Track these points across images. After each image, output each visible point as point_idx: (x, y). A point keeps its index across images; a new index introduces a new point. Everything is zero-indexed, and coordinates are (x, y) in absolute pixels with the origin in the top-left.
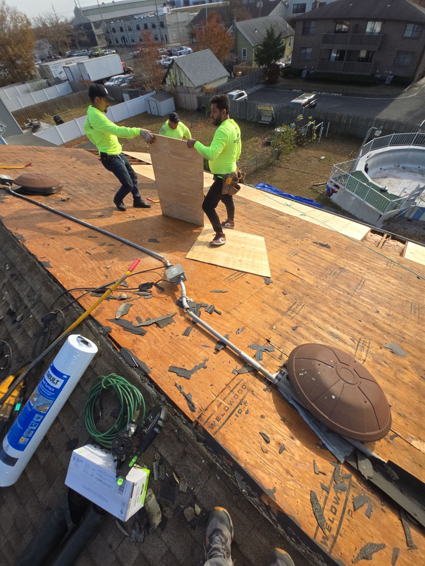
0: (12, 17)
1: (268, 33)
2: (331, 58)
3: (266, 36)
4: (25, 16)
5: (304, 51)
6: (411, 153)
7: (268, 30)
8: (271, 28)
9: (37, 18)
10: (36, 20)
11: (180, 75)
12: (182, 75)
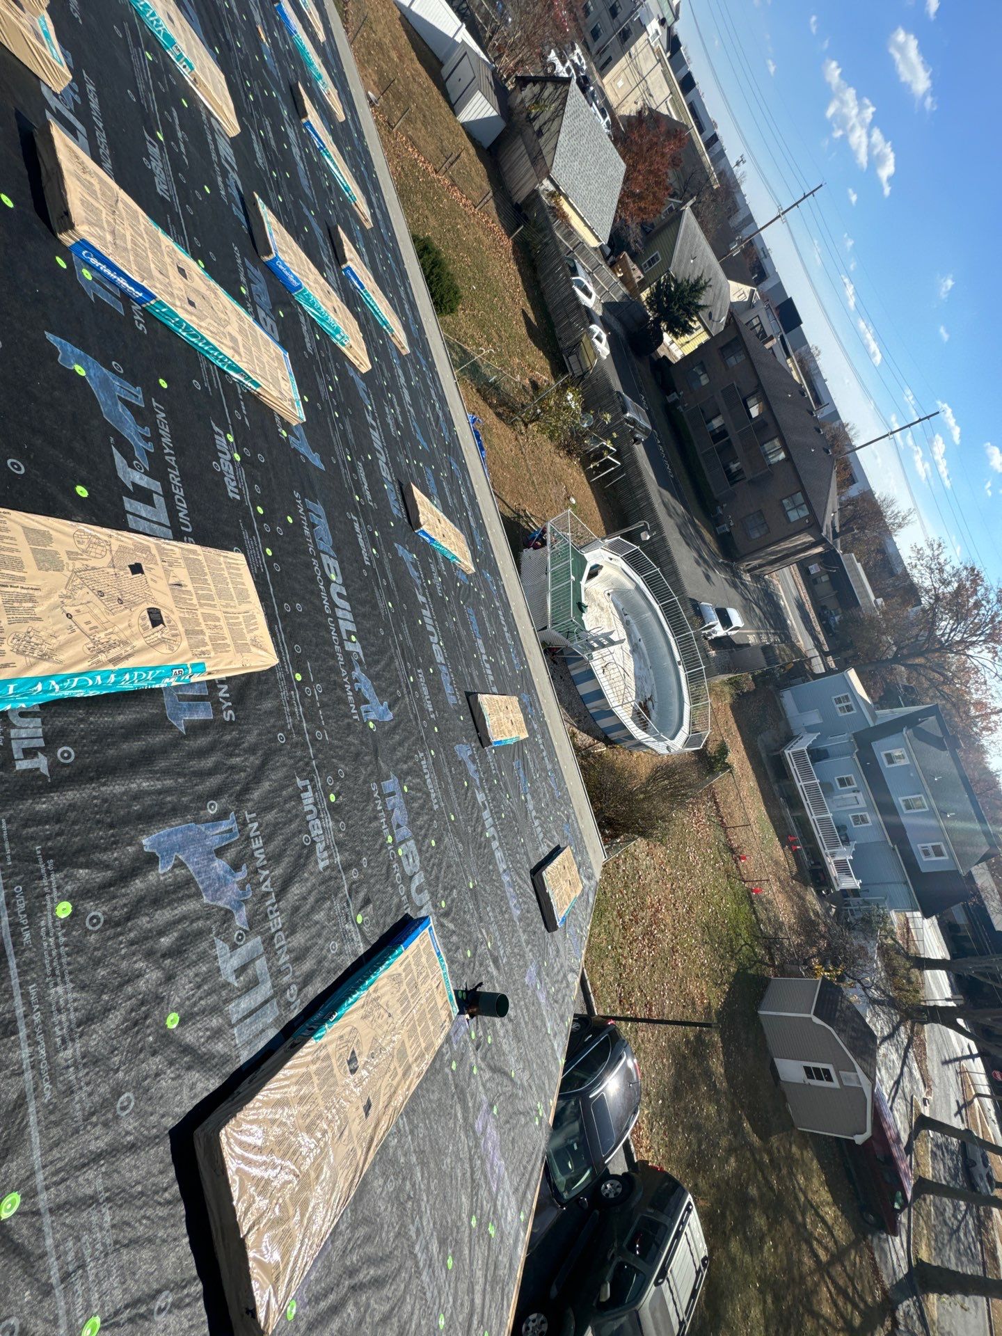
1: (698, 281)
2: (710, 426)
5: (700, 372)
6: (649, 614)
7: (701, 278)
8: (705, 283)
11: (551, 120)
12: (556, 123)
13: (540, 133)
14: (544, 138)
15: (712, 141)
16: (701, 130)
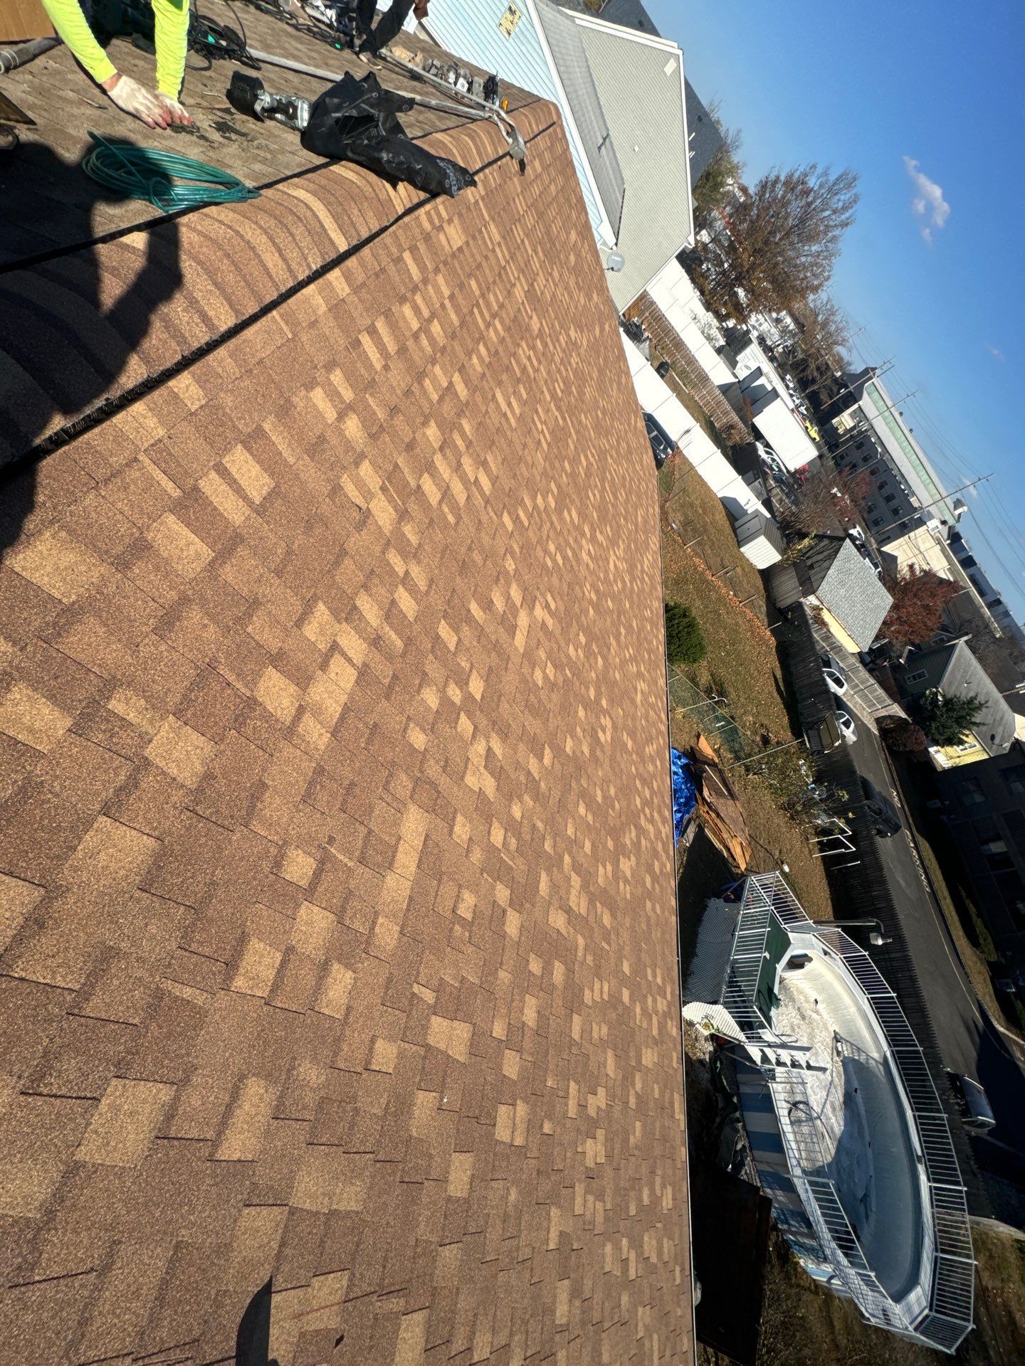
0: (819, 254)
1: (971, 701)
2: (986, 847)
3: (963, 698)
4: (828, 278)
5: (972, 787)
7: (975, 698)
8: (981, 705)
9: (832, 306)
10: (829, 307)
11: (824, 560)
12: (827, 563)
13: (811, 567)
14: (813, 571)
15: (995, 603)
16: (982, 594)
